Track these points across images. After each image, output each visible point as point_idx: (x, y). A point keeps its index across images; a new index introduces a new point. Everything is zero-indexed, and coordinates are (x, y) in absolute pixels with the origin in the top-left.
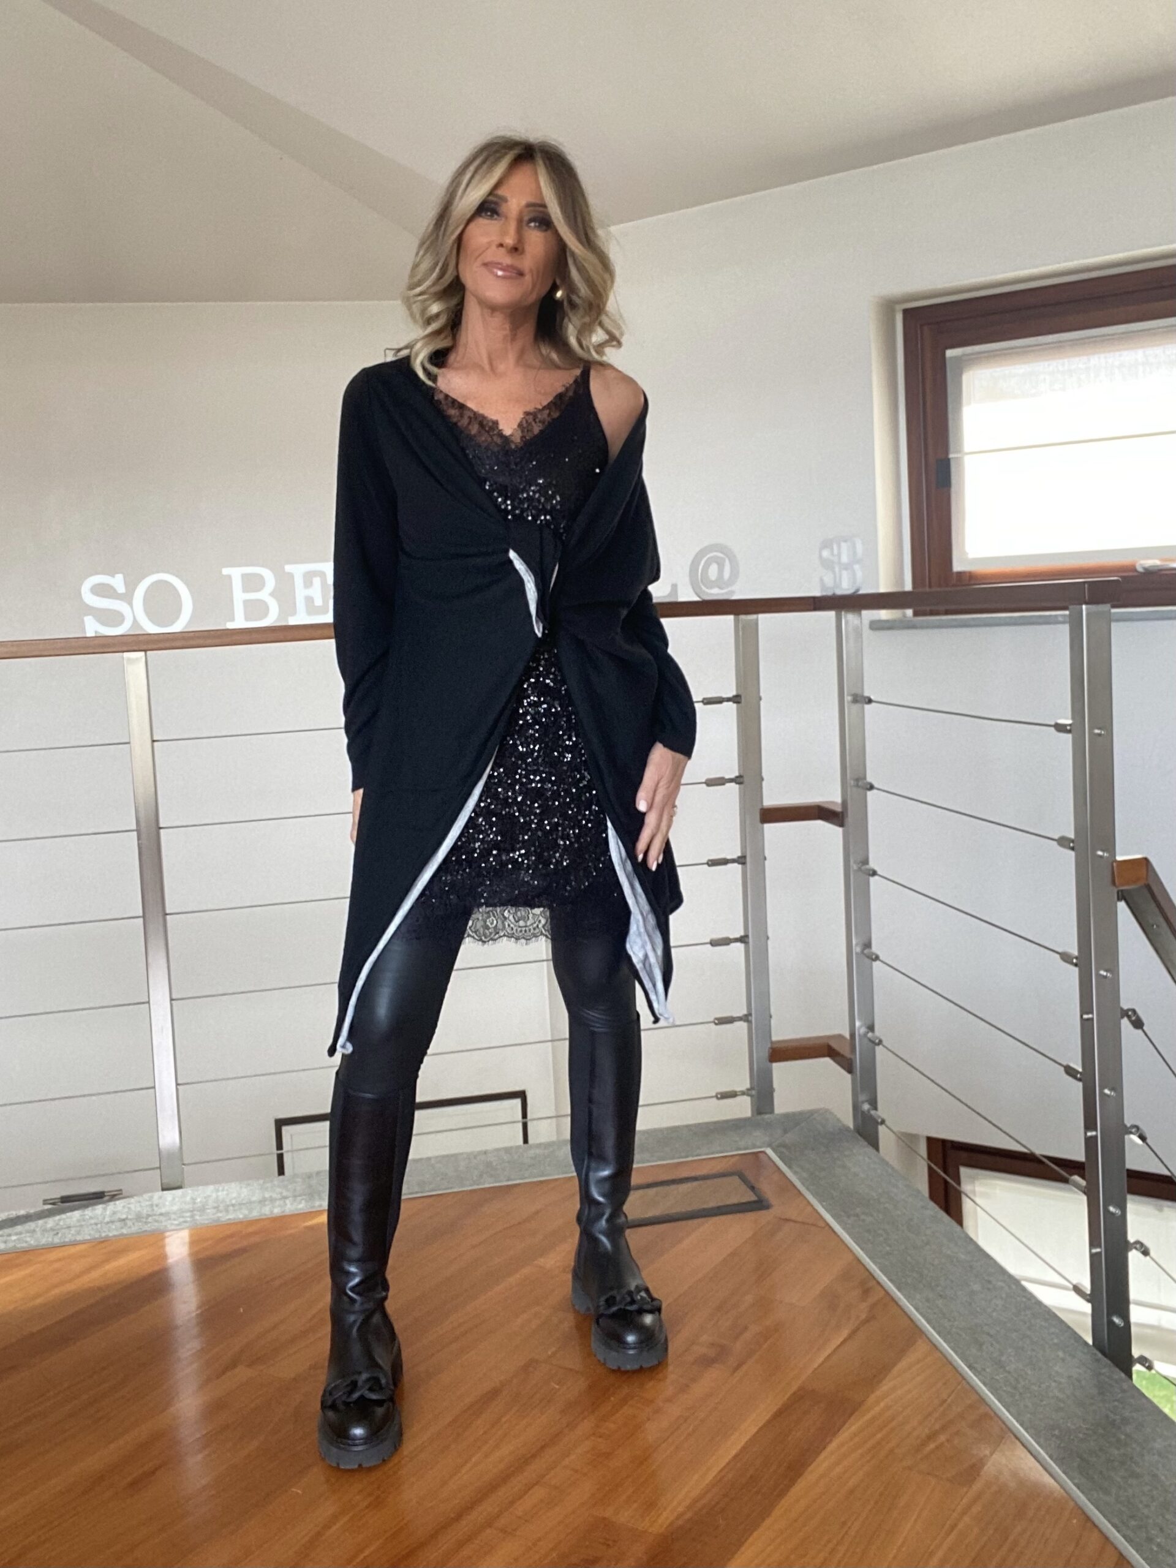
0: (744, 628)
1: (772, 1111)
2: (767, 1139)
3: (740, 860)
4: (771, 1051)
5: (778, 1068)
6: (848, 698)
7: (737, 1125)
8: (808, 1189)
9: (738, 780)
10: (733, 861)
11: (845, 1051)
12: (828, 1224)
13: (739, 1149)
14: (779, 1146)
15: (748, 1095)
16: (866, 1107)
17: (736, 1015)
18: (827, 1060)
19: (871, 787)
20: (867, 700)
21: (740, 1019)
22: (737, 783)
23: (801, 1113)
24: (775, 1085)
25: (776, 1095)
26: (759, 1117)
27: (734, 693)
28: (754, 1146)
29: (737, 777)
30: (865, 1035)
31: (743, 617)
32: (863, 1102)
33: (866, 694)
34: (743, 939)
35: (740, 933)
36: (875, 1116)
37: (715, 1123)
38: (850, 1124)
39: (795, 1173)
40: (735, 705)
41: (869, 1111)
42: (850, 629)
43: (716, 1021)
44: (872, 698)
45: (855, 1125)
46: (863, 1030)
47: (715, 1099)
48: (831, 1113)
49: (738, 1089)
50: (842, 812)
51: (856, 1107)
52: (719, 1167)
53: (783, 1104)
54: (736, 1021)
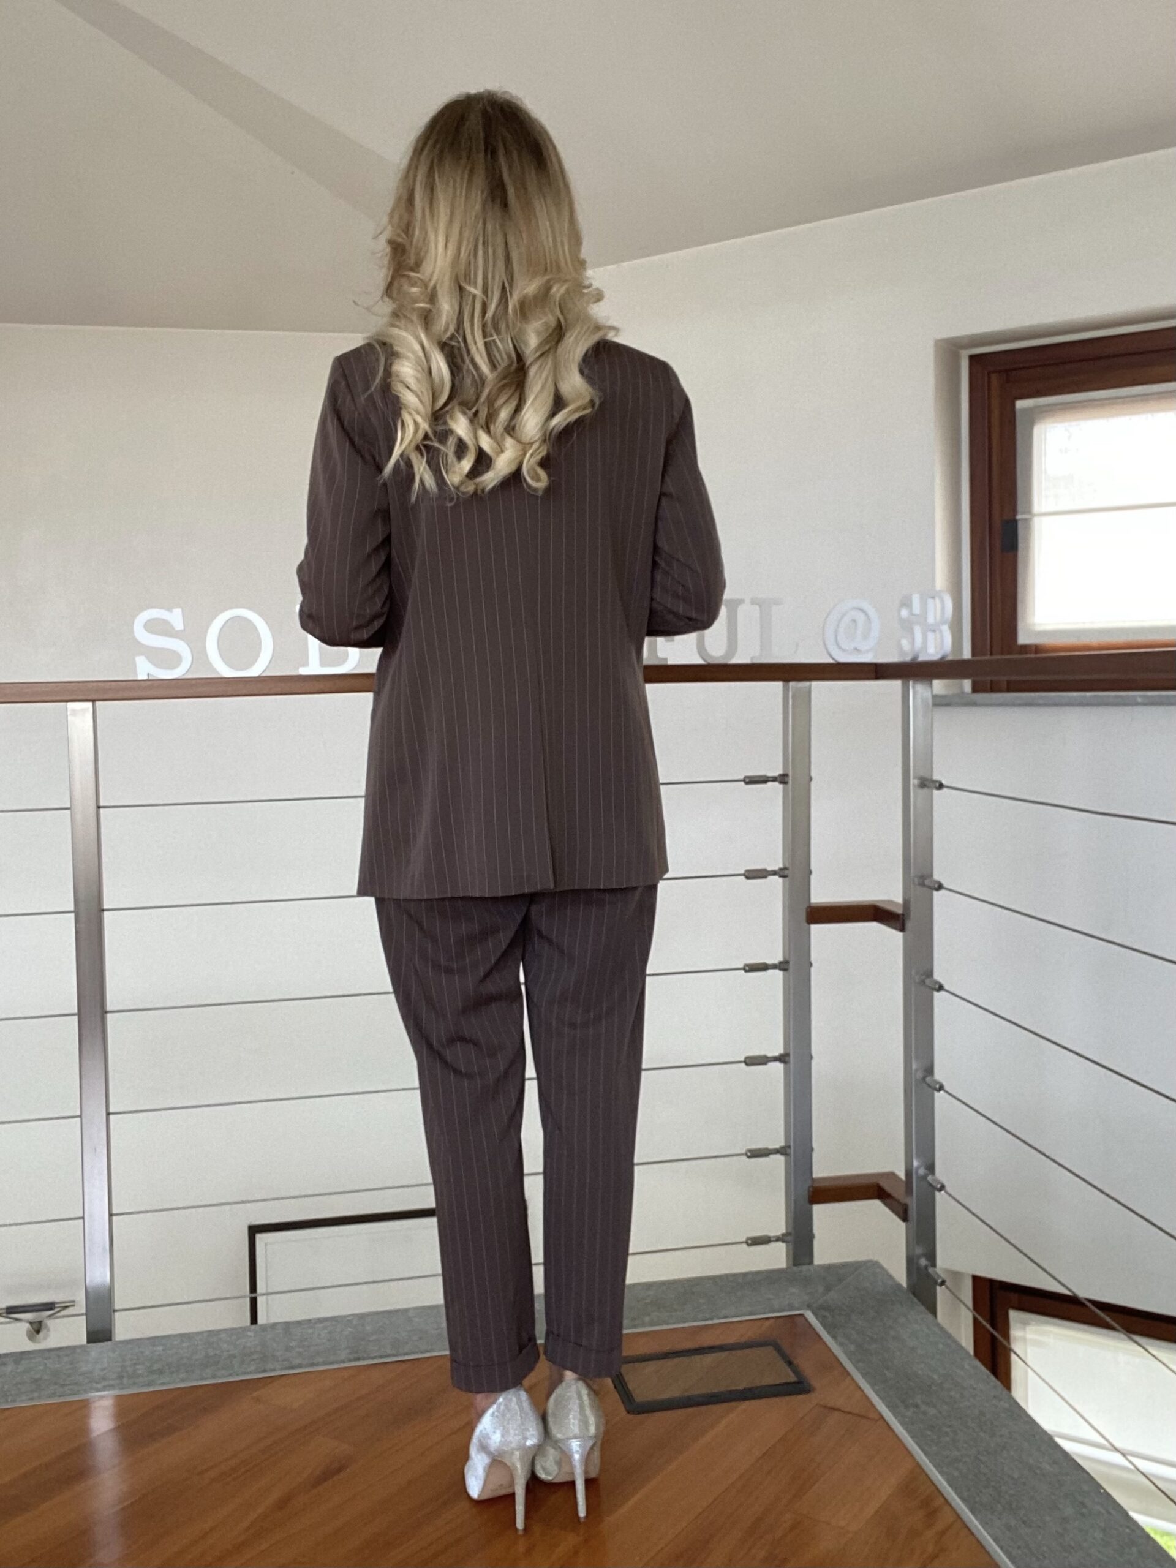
0: (793, 697)
1: (811, 1262)
2: (806, 1298)
3: (782, 966)
4: (811, 1189)
5: (820, 1211)
6: (913, 782)
7: (769, 1278)
8: (857, 1368)
9: (781, 873)
10: (774, 967)
11: (899, 1193)
12: (882, 1418)
13: (774, 1311)
14: (822, 1307)
15: (783, 1241)
16: (923, 1262)
17: (771, 1146)
18: (877, 1205)
19: (940, 887)
20: (937, 785)
21: (777, 1151)
22: (781, 876)
23: (844, 1266)
24: (816, 1230)
25: (816, 1243)
26: (795, 1267)
27: (781, 772)
28: (791, 1308)
29: (781, 869)
30: (925, 1177)
31: (791, 684)
32: (919, 1257)
33: (936, 777)
34: (782, 1059)
35: (779, 1050)
36: (936, 1277)
37: (745, 1275)
38: (903, 1280)
39: (841, 1344)
40: (781, 786)
41: (926, 1267)
42: (919, 701)
43: (749, 1154)
44: (944, 782)
45: (908, 1286)
46: (922, 1171)
47: (745, 1246)
48: (882, 1268)
49: (772, 1234)
50: (903, 915)
51: (911, 1262)
52: (749, 1334)
53: (824, 1253)
54: (772, 1153)
